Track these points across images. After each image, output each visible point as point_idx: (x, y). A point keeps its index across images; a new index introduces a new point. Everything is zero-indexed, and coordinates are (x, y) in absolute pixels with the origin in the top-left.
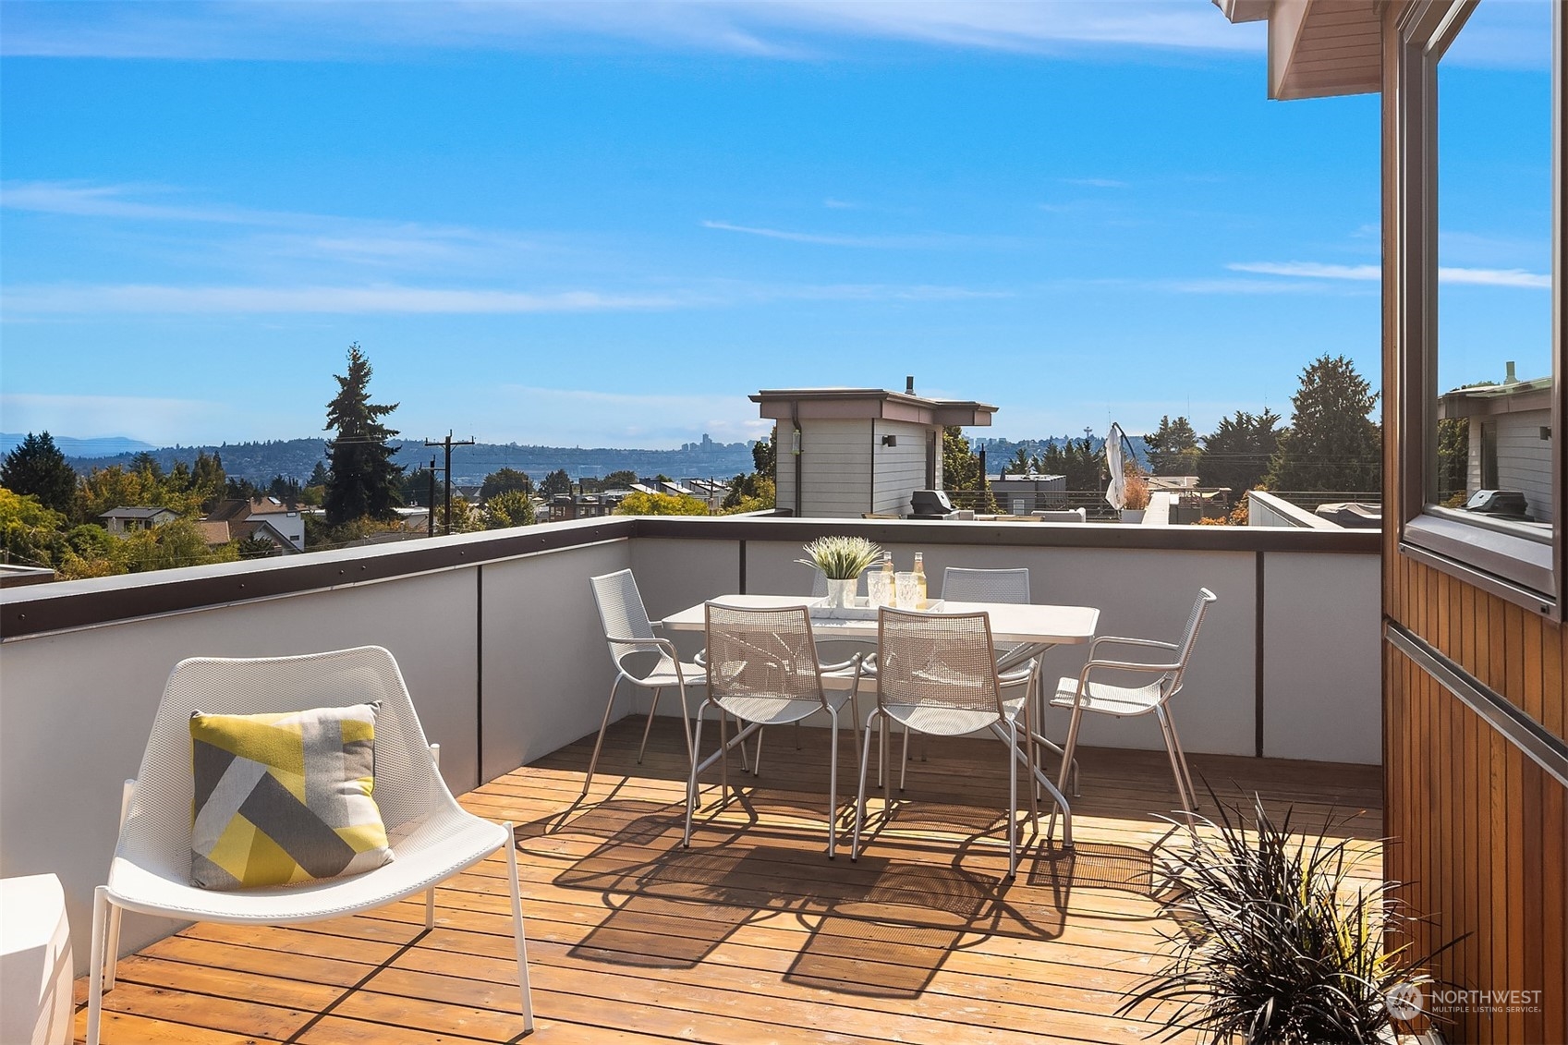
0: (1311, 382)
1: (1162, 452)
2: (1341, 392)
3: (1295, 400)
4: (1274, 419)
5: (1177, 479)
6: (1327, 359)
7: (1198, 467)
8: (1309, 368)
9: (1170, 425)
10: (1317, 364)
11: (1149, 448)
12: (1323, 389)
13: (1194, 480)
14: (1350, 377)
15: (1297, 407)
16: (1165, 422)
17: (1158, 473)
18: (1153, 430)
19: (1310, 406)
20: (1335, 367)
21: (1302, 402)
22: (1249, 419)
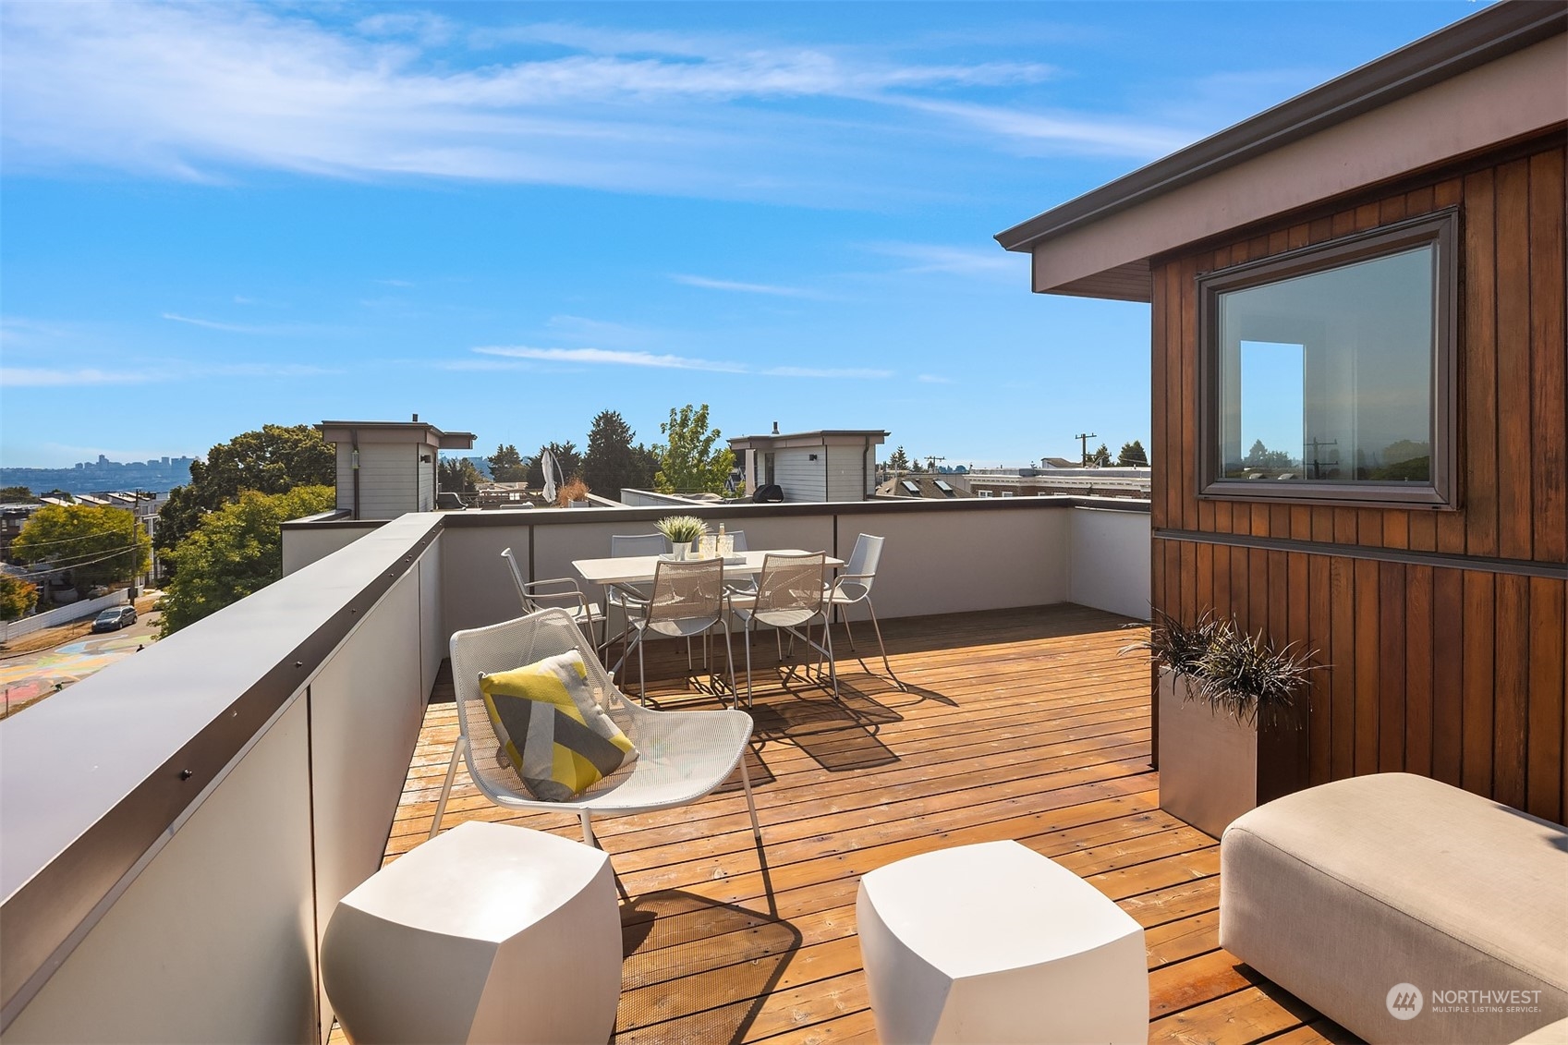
0: (599, 425)
1: (499, 467)
2: (614, 432)
3: (590, 436)
4: (572, 447)
5: (512, 484)
6: (607, 412)
7: (527, 477)
8: (597, 418)
9: (504, 450)
10: (601, 415)
11: (491, 465)
12: (605, 430)
13: (524, 485)
14: (620, 423)
15: (591, 440)
16: (501, 448)
17: (497, 480)
18: (494, 453)
19: (598, 439)
20: (612, 416)
21: (594, 437)
22: (557, 446)
